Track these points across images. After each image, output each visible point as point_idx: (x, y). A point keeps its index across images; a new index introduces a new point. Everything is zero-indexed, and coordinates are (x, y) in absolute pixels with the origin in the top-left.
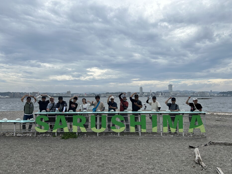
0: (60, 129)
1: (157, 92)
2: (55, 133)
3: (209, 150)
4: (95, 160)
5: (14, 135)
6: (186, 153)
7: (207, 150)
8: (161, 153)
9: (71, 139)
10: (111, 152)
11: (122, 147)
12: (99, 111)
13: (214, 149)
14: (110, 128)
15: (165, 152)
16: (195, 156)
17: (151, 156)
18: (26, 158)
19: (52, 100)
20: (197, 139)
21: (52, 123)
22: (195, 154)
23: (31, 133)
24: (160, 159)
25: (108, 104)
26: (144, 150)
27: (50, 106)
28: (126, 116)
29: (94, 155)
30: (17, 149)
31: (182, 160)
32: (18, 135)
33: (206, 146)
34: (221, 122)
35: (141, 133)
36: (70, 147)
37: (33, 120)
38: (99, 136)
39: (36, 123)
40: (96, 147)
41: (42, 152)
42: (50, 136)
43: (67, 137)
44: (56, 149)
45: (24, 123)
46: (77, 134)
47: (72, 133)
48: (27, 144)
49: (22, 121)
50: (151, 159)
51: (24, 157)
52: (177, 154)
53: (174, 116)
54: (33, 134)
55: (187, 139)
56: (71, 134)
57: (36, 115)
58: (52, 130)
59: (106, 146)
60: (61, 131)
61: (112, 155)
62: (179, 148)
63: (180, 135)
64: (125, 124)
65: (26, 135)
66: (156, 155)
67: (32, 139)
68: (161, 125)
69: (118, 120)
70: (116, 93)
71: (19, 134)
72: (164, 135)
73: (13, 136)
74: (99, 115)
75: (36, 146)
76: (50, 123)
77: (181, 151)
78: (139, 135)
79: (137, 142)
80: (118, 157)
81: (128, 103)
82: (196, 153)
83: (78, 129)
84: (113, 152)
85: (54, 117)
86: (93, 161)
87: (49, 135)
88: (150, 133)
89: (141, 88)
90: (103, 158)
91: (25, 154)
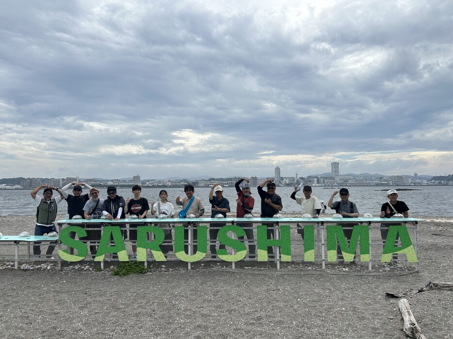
0: (111, 255)
1: (309, 177)
2: (100, 262)
3: (430, 302)
4: (180, 327)
5: (16, 267)
6: (380, 310)
7: (424, 302)
8: (326, 310)
9: (133, 277)
10: (217, 307)
11: (240, 296)
12: (192, 218)
13: (439, 300)
14: (216, 253)
15: (334, 309)
16: (403, 319)
17: (304, 317)
18: (31, 320)
19: (94, 193)
20: (399, 277)
21: (95, 243)
22: (401, 314)
23: (51, 262)
24: (324, 327)
25: (211, 201)
26: (287, 301)
27: (91, 206)
28: (248, 228)
29: (178, 314)
30: (15, 299)
31: (375, 328)
32: (23, 267)
33: (423, 293)
34: (442, 237)
35: (281, 262)
36: (130, 294)
37: (54, 236)
38: (192, 268)
39: (61, 243)
40: (185, 293)
41: (67, 307)
42: (90, 269)
43: (124, 271)
44: (98, 299)
45: (36, 242)
46: (146, 264)
47: (135, 263)
48: (40, 286)
49: (33, 238)
50: (303, 326)
51: (28, 317)
52: (362, 313)
53: (350, 228)
54: (54, 265)
55: (378, 277)
56: (133, 264)
57: (60, 225)
58: (94, 257)
59: (205, 293)
60: (113, 259)
61: (219, 315)
62: (363, 298)
63: (362, 266)
64: (247, 244)
65: (39, 266)
66: (315, 315)
67: (51, 276)
68: (323, 247)
69: (233, 236)
70: (229, 179)
71: (25, 266)
72: (328, 268)
73: (12, 269)
74: (192, 225)
75: (58, 291)
76: (91, 243)
77: (370, 304)
78: (276, 267)
79: (271, 284)
80: (231, 320)
81: (253, 200)
82: (404, 311)
83: (148, 255)
84: (220, 307)
85: (99, 229)
86: (176, 329)
87: (87, 267)
88: (298, 264)
89: (278, 170)
90: (200, 321)
91: (32, 310)
